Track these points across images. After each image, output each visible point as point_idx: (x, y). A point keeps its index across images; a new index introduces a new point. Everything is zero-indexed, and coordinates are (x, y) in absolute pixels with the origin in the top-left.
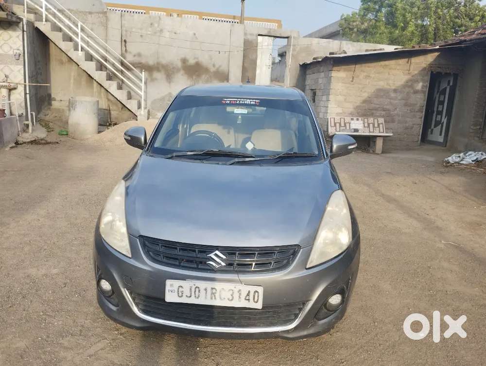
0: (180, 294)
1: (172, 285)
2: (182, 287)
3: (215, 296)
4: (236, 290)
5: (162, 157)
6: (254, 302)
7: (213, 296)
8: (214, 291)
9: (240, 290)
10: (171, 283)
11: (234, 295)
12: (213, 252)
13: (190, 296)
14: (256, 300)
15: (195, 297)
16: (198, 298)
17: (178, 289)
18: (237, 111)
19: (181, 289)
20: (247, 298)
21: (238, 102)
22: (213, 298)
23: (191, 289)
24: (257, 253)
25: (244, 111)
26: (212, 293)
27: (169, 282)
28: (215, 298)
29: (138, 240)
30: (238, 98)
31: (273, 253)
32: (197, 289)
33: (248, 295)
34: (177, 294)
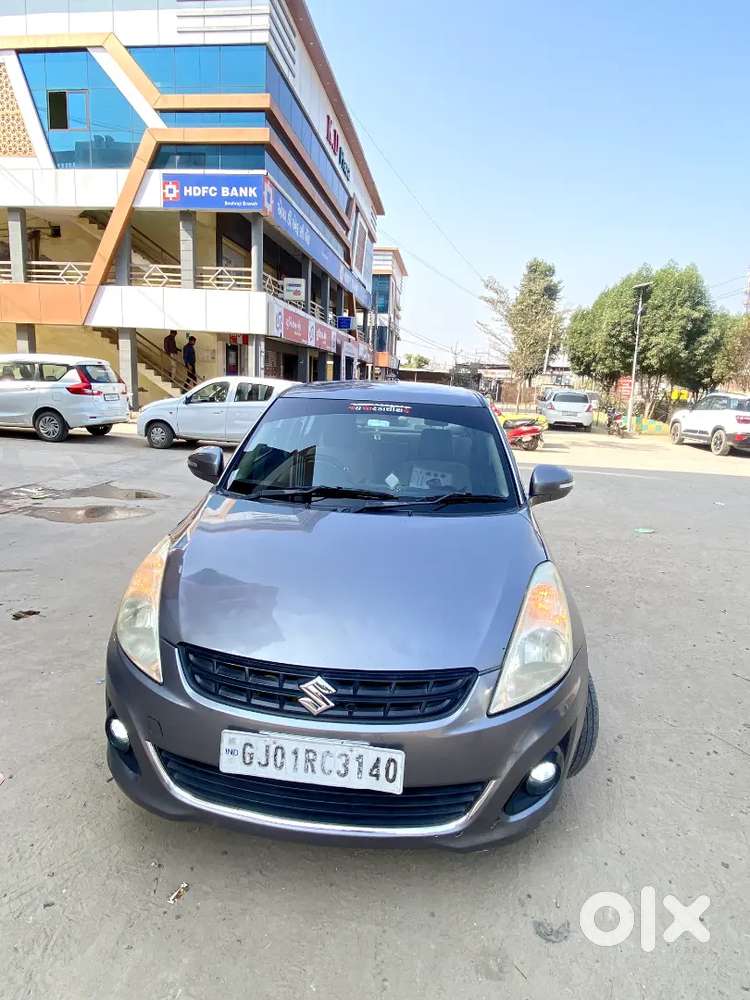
0: (248, 760)
1: (232, 741)
2: (251, 745)
3: (312, 766)
4: (353, 756)
5: (242, 498)
6: (388, 779)
7: (309, 764)
8: (311, 755)
9: (360, 756)
10: (232, 736)
11: (349, 766)
12: (312, 679)
13: (266, 765)
14: (391, 777)
15: (276, 765)
16: (281, 767)
17: (244, 750)
18: (373, 423)
19: (248, 750)
20: (374, 773)
21: (374, 409)
22: (310, 769)
23: (267, 751)
24: (394, 682)
25: (385, 424)
26: (308, 760)
27: (227, 736)
28: (313, 771)
29: (176, 650)
30: (374, 402)
31: (424, 683)
32: (279, 751)
33: (376, 766)
34: (241, 758)
